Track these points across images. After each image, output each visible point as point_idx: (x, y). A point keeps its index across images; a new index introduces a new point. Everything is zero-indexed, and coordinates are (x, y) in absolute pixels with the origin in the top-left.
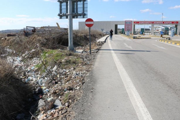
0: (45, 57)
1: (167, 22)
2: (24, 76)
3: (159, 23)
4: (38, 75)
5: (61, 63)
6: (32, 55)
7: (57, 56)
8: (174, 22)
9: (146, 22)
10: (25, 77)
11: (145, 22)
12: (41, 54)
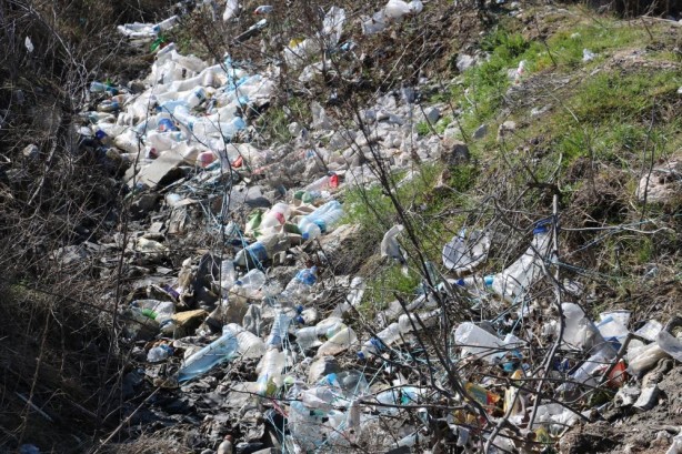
0: (487, 96)
2: (191, 304)
4: (332, 323)
5: (609, 209)
6: (368, 63)
7: (600, 114)
10: (195, 322)
12: (465, 61)
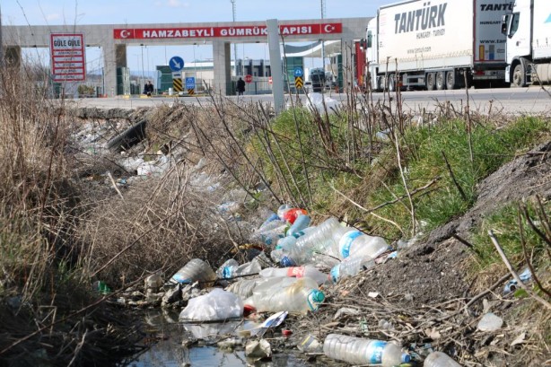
1: (289, 27)
3: (248, 31)
8: (323, 25)
9: (181, 30)
11: (175, 30)
